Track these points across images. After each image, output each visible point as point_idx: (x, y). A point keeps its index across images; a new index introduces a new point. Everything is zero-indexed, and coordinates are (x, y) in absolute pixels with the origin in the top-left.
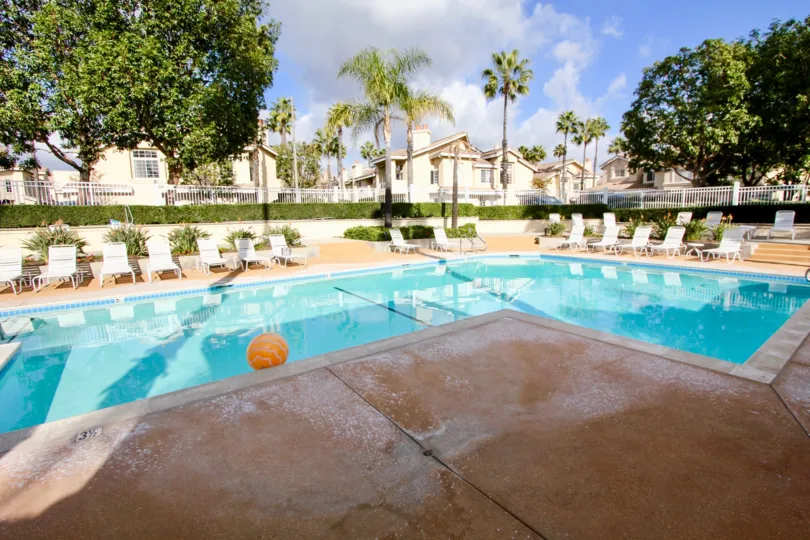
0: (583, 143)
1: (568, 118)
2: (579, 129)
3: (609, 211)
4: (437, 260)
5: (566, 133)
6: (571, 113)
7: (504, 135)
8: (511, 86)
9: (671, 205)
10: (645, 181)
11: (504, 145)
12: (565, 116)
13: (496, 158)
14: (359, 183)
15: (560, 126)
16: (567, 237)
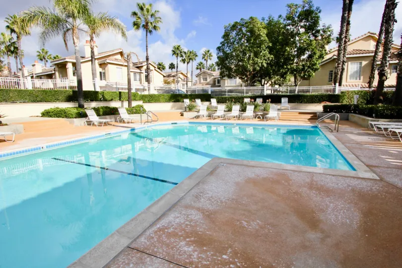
0: (186, 63)
1: (178, 48)
2: (184, 55)
3: (213, 98)
4: (130, 129)
5: (177, 57)
6: (179, 46)
7: (147, 54)
8: (149, 24)
9: (240, 95)
10: (217, 84)
11: (147, 59)
12: (176, 47)
13: (142, 66)
14: (40, 77)
15: (174, 53)
16: (198, 112)
